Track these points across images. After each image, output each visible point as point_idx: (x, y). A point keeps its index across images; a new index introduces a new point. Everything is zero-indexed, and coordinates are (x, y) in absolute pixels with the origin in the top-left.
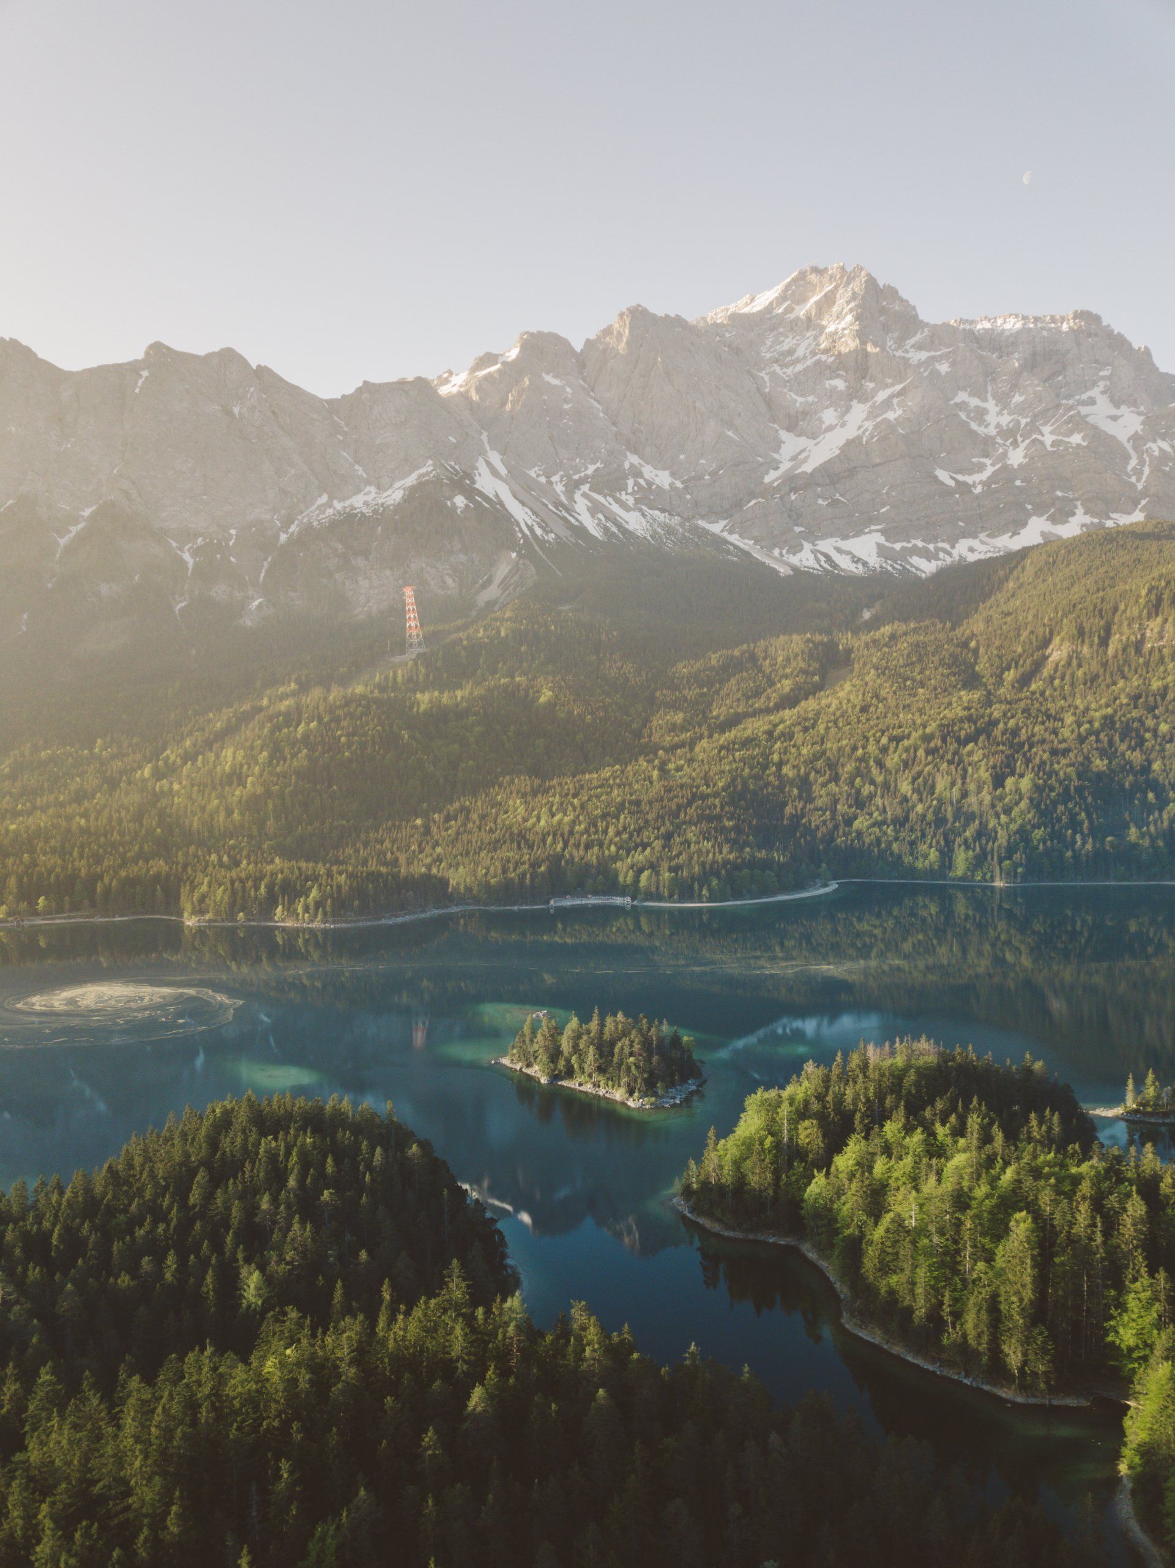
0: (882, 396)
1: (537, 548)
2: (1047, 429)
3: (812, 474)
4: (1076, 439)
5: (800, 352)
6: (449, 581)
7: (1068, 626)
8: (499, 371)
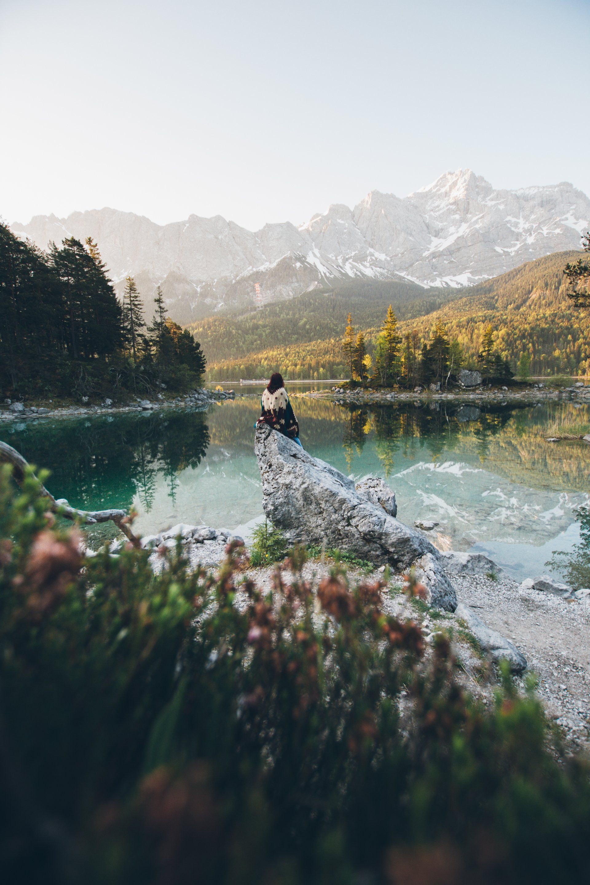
0: (474, 219)
1: (326, 280)
2: (545, 228)
3: (442, 252)
4: (558, 231)
5: (442, 206)
6: (291, 293)
7: (541, 283)
8: (320, 219)
